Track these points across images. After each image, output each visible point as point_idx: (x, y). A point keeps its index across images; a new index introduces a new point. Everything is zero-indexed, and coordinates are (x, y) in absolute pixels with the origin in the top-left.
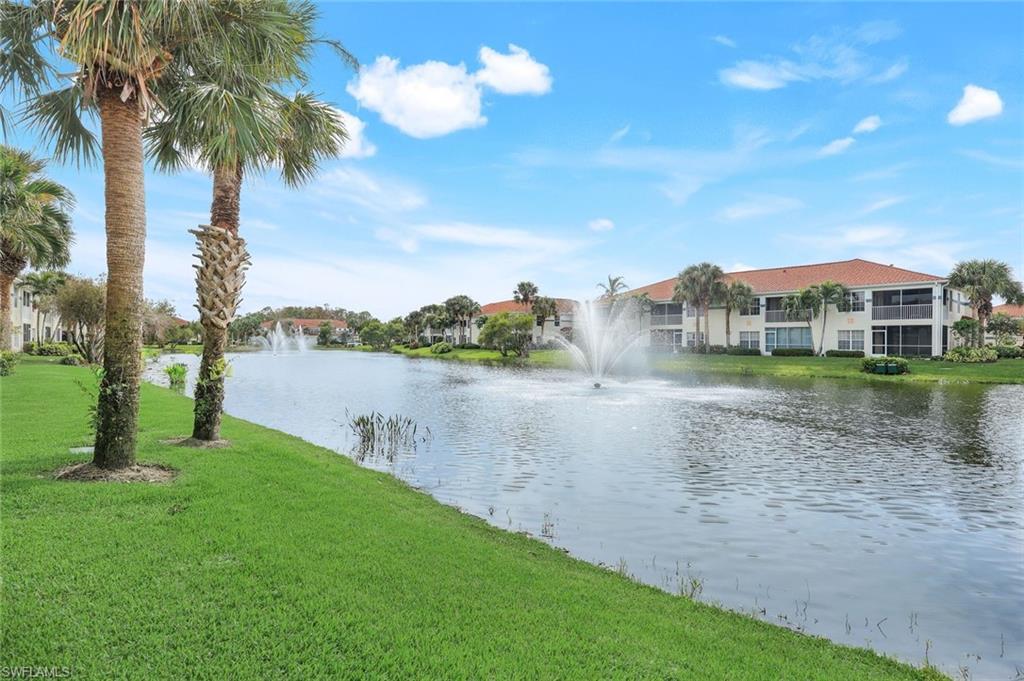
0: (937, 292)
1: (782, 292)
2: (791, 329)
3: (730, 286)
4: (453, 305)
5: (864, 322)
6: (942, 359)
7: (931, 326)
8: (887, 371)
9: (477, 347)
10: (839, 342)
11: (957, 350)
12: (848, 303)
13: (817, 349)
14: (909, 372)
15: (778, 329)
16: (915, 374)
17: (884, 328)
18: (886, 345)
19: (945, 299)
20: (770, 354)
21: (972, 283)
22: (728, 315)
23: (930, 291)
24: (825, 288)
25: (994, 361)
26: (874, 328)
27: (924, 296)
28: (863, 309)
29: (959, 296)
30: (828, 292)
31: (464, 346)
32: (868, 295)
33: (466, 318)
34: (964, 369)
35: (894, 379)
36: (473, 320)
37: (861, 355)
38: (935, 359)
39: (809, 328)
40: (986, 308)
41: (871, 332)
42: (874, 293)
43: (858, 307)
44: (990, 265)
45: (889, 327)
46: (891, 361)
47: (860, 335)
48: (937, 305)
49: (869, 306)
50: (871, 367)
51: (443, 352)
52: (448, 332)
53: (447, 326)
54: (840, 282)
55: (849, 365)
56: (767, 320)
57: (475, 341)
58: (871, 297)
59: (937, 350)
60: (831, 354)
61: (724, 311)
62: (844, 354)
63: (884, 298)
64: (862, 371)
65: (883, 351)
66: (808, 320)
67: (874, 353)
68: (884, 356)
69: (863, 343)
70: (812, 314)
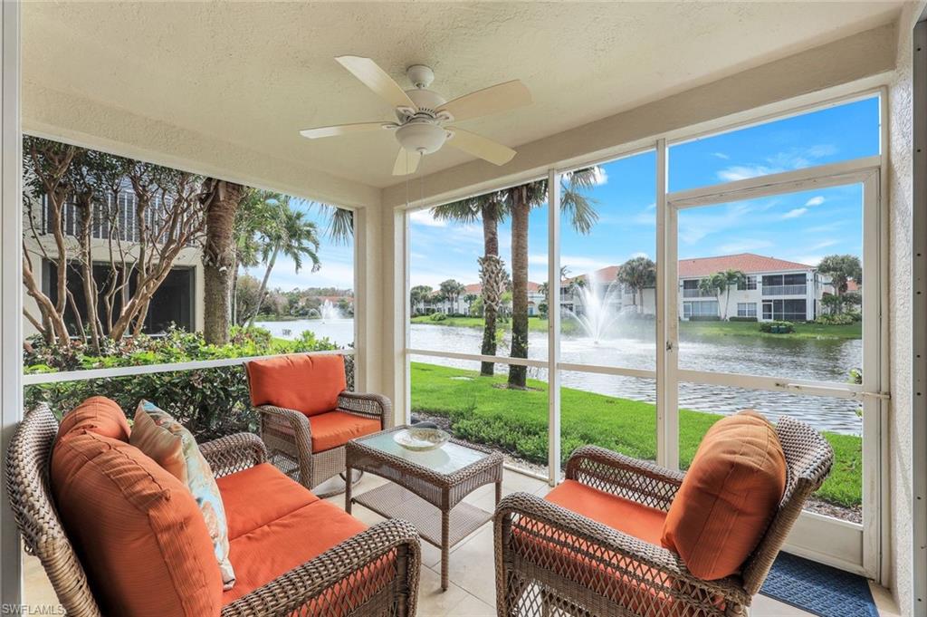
0: (810, 276)
1: (699, 276)
2: (703, 302)
4: (445, 286)
5: (756, 298)
6: (813, 322)
7: (805, 300)
8: (779, 331)
9: (464, 316)
10: (739, 311)
11: (824, 316)
12: (745, 284)
13: (723, 317)
14: (794, 332)
15: (693, 302)
16: (799, 333)
17: (771, 301)
18: (772, 313)
19: (816, 281)
20: (687, 319)
21: (835, 270)
23: (805, 275)
24: (729, 274)
25: (850, 324)
26: (763, 301)
27: (801, 279)
28: (755, 288)
29: (822, 278)
30: (731, 276)
31: (453, 315)
32: (759, 279)
33: (455, 295)
34: (833, 329)
35: (785, 336)
36: (460, 297)
37: (755, 320)
38: (809, 322)
39: (717, 301)
40: (844, 287)
41: (762, 303)
42: (763, 277)
43: (752, 287)
44: (847, 257)
45: (775, 300)
46: (781, 324)
47: (753, 306)
48: (810, 285)
49: (760, 286)
50: (767, 328)
51: (440, 319)
52: (440, 305)
53: (439, 301)
54: (740, 269)
55: (750, 327)
56: (685, 296)
57: (461, 312)
58: (761, 280)
59: (810, 316)
60: (732, 319)
62: (743, 320)
63: (770, 281)
64: (760, 331)
65: (770, 317)
66: (717, 296)
67: (763, 318)
68: (772, 321)
69: (756, 311)
70: (719, 291)
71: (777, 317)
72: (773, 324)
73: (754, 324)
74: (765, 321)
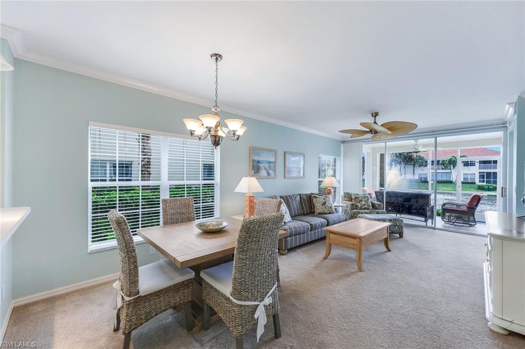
1: (440, 159)
2: (442, 173)
3: (415, 157)
5: (475, 171)
8: (489, 189)
10: (464, 178)
12: (469, 163)
13: (454, 181)
17: (484, 173)
18: (485, 180)
22: (414, 167)
26: (480, 173)
28: (475, 165)
37: (474, 183)
41: (478, 174)
43: (472, 165)
45: (487, 173)
46: (490, 186)
47: (473, 175)
49: (477, 165)
50: (481, 188)
55: (471, 187)
56: (432, 169)
58: (478, 162)
61: (412, 166)
62: (467, 183)
63: (484, 163)
64: (477, 189)
65: (483, 181)
66: (450, 169)
67: (480, 182)
68: (485, 184)
69: (475, 178)
70: (452, 167)
71: (487, 182)
72: (485, 186)
73: (473, 185)
74: (480, 184)
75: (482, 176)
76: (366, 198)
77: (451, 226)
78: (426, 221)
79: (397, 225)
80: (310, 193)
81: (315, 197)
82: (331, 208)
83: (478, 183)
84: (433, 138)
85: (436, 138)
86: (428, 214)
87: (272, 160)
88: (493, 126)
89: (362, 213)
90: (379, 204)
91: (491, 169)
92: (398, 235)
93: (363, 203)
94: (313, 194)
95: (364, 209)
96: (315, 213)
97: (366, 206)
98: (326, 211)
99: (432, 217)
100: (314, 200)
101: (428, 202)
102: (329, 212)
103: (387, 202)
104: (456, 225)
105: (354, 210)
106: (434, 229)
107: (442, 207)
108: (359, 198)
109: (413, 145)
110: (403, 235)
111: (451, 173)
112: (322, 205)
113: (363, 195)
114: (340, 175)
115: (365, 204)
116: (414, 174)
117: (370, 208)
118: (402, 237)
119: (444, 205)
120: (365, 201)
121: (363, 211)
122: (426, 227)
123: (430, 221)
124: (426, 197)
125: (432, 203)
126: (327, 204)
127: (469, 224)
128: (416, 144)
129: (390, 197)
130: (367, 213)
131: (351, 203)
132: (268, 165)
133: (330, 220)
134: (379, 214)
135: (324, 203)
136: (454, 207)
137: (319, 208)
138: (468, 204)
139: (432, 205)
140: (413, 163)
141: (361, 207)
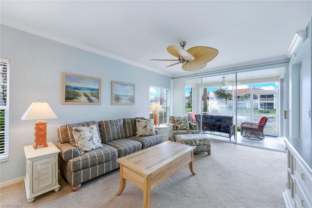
0: (275, 95)
1: (240, 95)
2: (241, 103)
3: (227, 93)
5: (258, 102)
7: (273, 103)
8: (265, 112)
13: (247, 108)
16: (271, 113)
17: (262, 103)
18: (263, 107)
22: (226, 100)
27: (272, 96)
42: (260, 95)
43: (256, 98)
45: (264, 103)
48: (275, 98)
49: (259, 98)
59: (275, 108)
63: (262, 97)
64: (259, 112)
65: (262, 108)
66: (245, 101)
67: (260, 108)
68: (263, 109)
69: (258, 106)
70: (246, 100)
71: (265, 108)
72: (263, 110)
73: (257, 110)
74: (261, 109)
75: (261, 105)
76: (185, 121)
77: (248, 140)
78: (230, 137)
79: (205, 145)
80: (135, 117)
81: (138, 121)
82: (151, 131)
83: (259, 109)
84: (235, 73)
85: (237, 73)
86: (232, 131)
87: (96, 87)
88: (279, 62)
89: (180, 134)
90: (195, 125)
91: (266, 101)
92: (207, 153)
93: (183, 124)
94: (137, 118)
95: (183, 129)
96: (137, 136)
97: (185, 127)
98: (147, 134)
99: (234, 134)
100: (137, 123)
101: (231, 122)
102: (149, 134)
103: (203, 123)
104: (250, 139)
105: (174, 131)
106: (236, 143)
107: (241, 125)
108: (179, 120)
109: (222, 82)
110: (210, 153)
111: (245, 103)
112: (143, 128)
113: (183, 118)
114: (170, 103)
115: (184, 126)
116: (226, 104)
117: (188, 129)
118: (210, 155)
119: (242, 124)
120: (184, 123)
121: (181, 131)
122: (230, 142)
123: (233, 137)
124: (230, 119)
125: (234, 123)
126: (148, 127)
127: (259, 138)
128: (224, 81)
129: (207, 118)
130: (184, 133)
131: (173, 124)
132: (90, 92)
133: (145, 143)
134: (194, 133)
135: (145, 127)
136: (249, 126)
137: (140, 131)
138: (259, 124)
139: (234, 125)
140: (225, 98)
141: (181, 128)
